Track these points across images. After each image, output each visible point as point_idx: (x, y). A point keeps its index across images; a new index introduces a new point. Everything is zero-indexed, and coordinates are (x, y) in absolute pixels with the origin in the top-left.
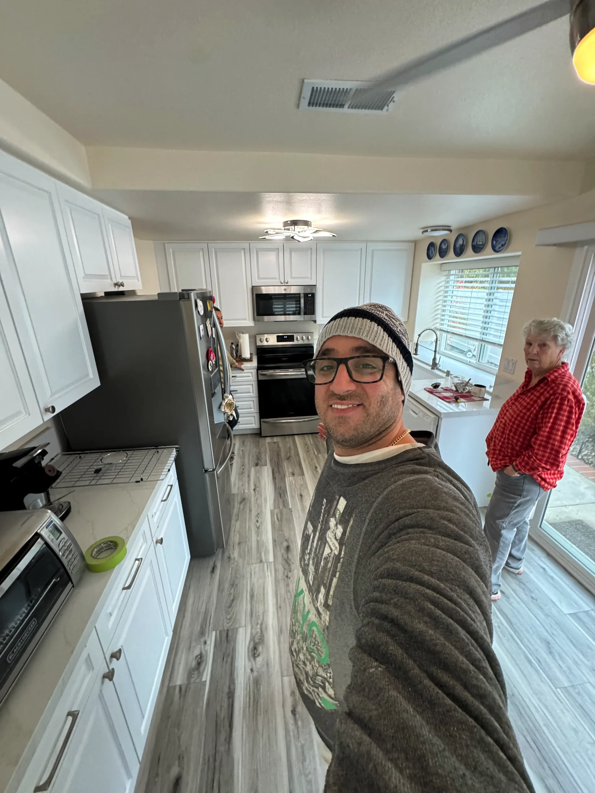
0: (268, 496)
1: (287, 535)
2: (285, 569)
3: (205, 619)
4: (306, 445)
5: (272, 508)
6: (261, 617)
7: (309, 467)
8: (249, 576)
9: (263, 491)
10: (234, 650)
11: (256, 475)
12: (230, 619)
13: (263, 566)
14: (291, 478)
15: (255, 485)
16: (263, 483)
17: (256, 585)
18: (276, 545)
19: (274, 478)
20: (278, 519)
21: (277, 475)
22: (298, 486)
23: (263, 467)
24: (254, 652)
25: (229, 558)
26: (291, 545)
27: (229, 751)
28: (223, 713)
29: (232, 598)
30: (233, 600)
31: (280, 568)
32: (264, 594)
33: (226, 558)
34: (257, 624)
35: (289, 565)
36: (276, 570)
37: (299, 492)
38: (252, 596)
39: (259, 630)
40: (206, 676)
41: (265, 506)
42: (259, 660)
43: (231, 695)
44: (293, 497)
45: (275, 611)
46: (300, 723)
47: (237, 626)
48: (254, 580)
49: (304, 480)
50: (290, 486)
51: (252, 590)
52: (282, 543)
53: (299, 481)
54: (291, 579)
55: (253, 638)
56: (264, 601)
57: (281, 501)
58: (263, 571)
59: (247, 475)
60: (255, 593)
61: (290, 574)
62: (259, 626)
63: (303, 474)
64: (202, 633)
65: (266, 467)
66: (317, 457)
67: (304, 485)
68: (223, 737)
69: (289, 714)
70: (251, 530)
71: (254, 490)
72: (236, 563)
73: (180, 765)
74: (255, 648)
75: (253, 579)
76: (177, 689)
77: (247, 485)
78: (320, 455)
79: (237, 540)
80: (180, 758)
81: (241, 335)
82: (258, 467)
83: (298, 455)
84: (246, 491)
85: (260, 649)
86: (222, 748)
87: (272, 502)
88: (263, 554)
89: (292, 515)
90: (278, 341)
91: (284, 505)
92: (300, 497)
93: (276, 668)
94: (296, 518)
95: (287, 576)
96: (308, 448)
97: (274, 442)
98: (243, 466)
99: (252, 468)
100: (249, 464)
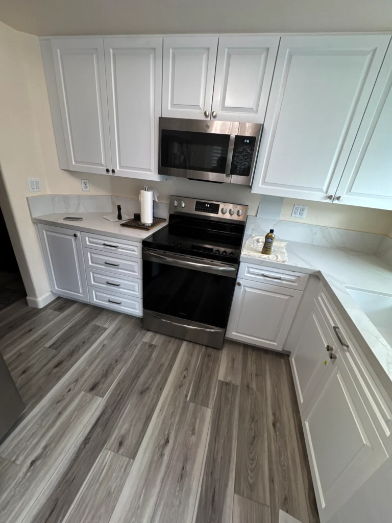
4: (187, 369)
7: (156, 433)
9: (42, 473)
15: (46, 447)
16: (59, 449)
21: (96, 432)
22: (101, 494)
50: (92, 483)
53: (113, 478)
65: (100, 399)
71: (33, 463)
77: (35, 441)
78: (192, 405)
81: (142, 191)
82: (89, 395)
83: (161, 389)
84: (20, 460)
90: (196, 209)
96: (185, 377)
97: (151, 346)
98: (75, 384)
99: (83, 393)
100: (86, 381)
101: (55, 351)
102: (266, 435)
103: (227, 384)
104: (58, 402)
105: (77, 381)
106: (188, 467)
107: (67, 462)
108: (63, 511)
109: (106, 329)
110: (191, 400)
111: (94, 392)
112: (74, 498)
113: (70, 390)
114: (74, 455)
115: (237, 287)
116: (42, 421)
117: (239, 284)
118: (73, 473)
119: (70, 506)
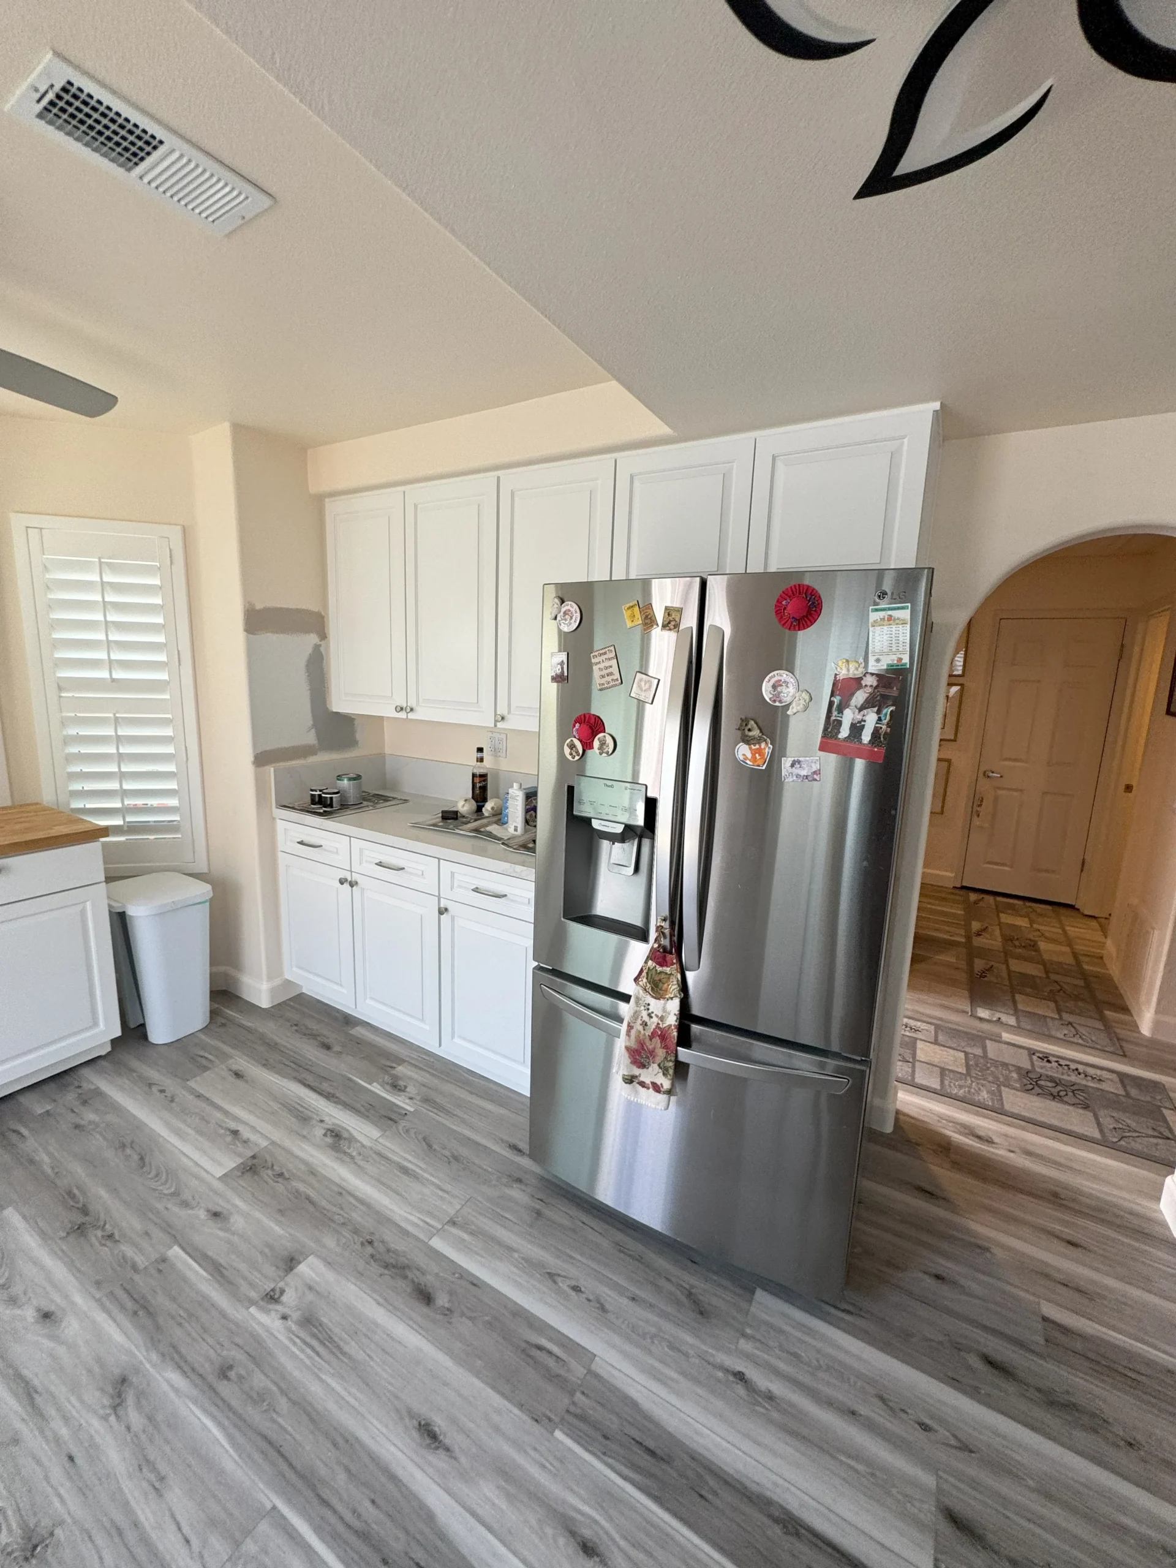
0: (673, 1399)
1: (464, 1326)
2: (388, 1251)
3: (440, 1108)
5: (597, 1367)
6: (361, 1163)
8: (448, 1187)
9: (719, 1404)
10: (365, 1117)
12: (407, 1131)
13: (439, 1220)
15: (770, 1397)
16: (768, 1436)
17: (414, 1186)
18: (461, 1277)
20: (540, 1348)
23: (930, 1545)
24: (334, 1133)
25: (519, 1180)
26: (425, 1310)
27: (295, 1079)
28: (324, 1086)
29: (435, 1146)
30: (430, 1145)
31: (399, 1245)
32: (389, 1187)
34: (360, 1154)
35: (387, 1266)
36: (406, 1233)
38: (405, 1171)
39: (350, 1150)
41: (626, 1355)
42: (319, 1132)
43: (329, 1096)
45: (344, 1184)
47: (388, 1133)
48: (428, 1190)
51: (416, 1177)
52: (451, 1293)
54: (358, 1247)
55: (351, 1139)
56: (380, 1182)
57: (613, 1424)
58: (430, 1214)
59: (863, 1410)
60: (405, 1177)
61: (369, 1250)
62: (354, 1154)
64: (426, 1100)
68: (310, 1079)
69: (240, 1128)
70: (558, 1257)
71: (740, 1376)
72: (494, 1182)
74: (337, 1136)
75: (432, 1188)
76: (394, 1065)
77: (782, 1366)
79: (547, 1212)
80: (340, 1053)
82: (928, 1511)
84: (745, 1345)
85: (329, 1140)
86: (305, 1075)
87: (634, 1392)
88: (465, 1236)
89: (521, 1406)
91: (583, 1418)
92: (587, 1533)
93: (290, 1143)
94: (498, 1412)
95: (370, 1243)
98: (953, 1442)
99: (928, 1480)
100: (974, 1484)
101: (1042, 1341)
104: (882, 1399)
105: (966, 1448)
107: (740, 1466)
108: (649, 1482)
111: (946, 1528)
112: (668, 1510)
113: (926, 1428)
114: (754, 1487)
116: (828, 1369)
118: (715, 1493)
119: (657, 1499)
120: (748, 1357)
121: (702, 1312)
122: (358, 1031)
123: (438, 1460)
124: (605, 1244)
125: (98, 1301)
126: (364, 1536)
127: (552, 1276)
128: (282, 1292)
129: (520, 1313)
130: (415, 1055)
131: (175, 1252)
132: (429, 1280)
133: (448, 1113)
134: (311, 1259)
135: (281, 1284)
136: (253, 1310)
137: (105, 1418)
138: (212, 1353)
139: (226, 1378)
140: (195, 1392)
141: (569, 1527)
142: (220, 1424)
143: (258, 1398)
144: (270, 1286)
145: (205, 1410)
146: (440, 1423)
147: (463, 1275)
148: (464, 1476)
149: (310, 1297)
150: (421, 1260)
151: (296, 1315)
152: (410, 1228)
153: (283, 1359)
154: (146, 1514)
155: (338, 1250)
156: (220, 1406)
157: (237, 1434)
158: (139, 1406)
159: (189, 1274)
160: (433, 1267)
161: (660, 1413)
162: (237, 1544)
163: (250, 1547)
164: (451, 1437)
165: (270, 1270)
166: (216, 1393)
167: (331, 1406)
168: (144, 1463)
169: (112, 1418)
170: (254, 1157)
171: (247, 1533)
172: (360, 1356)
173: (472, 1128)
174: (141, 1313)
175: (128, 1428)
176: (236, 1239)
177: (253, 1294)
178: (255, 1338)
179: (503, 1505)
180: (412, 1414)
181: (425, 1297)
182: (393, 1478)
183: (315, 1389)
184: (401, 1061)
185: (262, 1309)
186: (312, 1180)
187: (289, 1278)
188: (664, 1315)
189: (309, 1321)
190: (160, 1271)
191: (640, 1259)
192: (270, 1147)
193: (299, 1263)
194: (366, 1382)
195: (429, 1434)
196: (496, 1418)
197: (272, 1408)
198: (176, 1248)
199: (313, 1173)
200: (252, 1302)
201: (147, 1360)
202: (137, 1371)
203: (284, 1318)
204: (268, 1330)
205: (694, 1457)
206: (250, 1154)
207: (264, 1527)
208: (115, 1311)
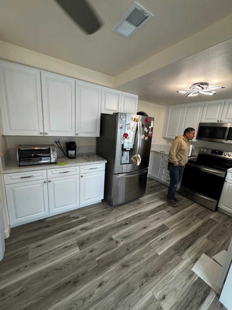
1: (133, 221)
2: (116, 226)
3: (89, 213)
4: (195, 209)
5: (142, 212)
6: (94, 226)
8: (108, 217)
9: (149, 206)
10: (82, 224)
11: (156, 201)
12: (91, 219)
13: (114, 220)
14: (165, 212)
15: (149, 203)
16: (152, 204)
17: (106, 221)
19: (159, 207)
20: (138, 216)
21: (161, 207)
22: (163, 216)
24: (82, 229)
25: (112, 210)
26: (128, 224)
27: (55, 234)
28: (64, 229)
29: (98, 216)
30: (97, 217)
32: (103, 224)
33: (112, 209)
34: (92, 226)
35: (119, 227)
36: (114, 224)
37: (160, 217)
38: (101, 221)
39: (90, 227)
40: (73, 221)
41: (142, 210)
42: (80, 231)
43: (69, 228)
44: (155, 216)
45: (98, 230)
46: (63, 250)
47: (89, 222)
48: (107, 219)
49: (170, 216)
50: (161, 213)
51: (103, 220)
52: (127, 221)
53: (166, 215)
54: (113, 230)
55: (87, 227)
56: (101, 225)
58: (112, 220)
59: (152, 199)
61: (115, 229)
63: (173, 215)
64: (85, 215)
65: (163, 202)
66: (192, 216)
67: (165, 218)
68: (59, 231)
69: (65, 246)
71: (147, 204)
72: (111, 212)
73: (52, 225)
74: (84, 229)
76: (69, 217)
77: (147, 201)
78: (195, 217)
79: (120, 209)
80: (54, 224)
82: (160, 200)
84: (144, 202)
85: (84, 230)
86: (56, 232)
87: (146, 211)
88: (119, 217)
89: (145, 219)
91: (147, 215)
93: (79, 237)
95: (114, 228)
96: (194, 210)
97: (181, 199)
99: (158, 199)
102: (227, 237)
103: (213, 220)
104: (151, 197)
105: (156, 196)
106: (190, 225)
107: (154, 207)
108: (154, 213)
109: (165, 189)
110: (195, 215)
113: (154, 197)
114: (156, 207)
115: (225, 182)
117: (226, 182)
120: (145, 202)
121: (140, 203)
122: (47, 220)
123: (148, 227)
124: (127, 206)
125: (102, 273)
126: (154, 235)
127: (130, 212)
128: (117, 241)
129: (133, 216)
130: (69, 213)
131: (97, 259)
132: (124, 223)
133: (91, 213)
134: (112, 236)
135: (115, 241)
136: (118, 245)
137: (129, 268)
138: (124, 251)
139: (129, 249)
140: (130, 254)
141: (156, 219)
142: (136, 250)
143: (134, 245)
144: (115, 242)
145: (134, 252)
146: (144, 226)
147: (125, 219)
148: (150, 226)
149: (120, 237)
150: (120, 223)
151: (122, 239)
152: (114, 223)
153: (129, 241)
154: (146, 259)
155: (112, 232)
156: (133, 250)
157: (139, 248)
158: (129, 262)
159: (105, 256)
160: (122, 222)
161: (148, 210)
162: (152, 248)
163: (153, 247)
164: (146, 226)
165: (111, 242)
166: (131, 251)
167: (139, 236)
168: (139, 260)
169: (130, 267)
170: (78, 244)
171: (151, 247)
172: (132, 233)
173: (98, 211)
174: (110, 264)
175: (132, 263)
176: (100, 248)
177: (115, 245)
178: (124, 245)
179: (153, 223)
180: (142, 229)
181: (126, 224)
182: (148, 232)
183: (135, 238)
184: (69, 215)
185: (118, 244)
186: (93, 234)
187: (114, 240)
188: (139, 205)
189: (124, 238)
190: (101, 261)
191: (131, 204)
192: (77, 240)
193: (112, 238)
194: (136, 232)
195: (145, 228)
196: (145, 221)
197: (136, 244)
198: (96, 259)
199: (91, 234)
200: (117, 245)
201: (121, 262)
202: (123, 263)
203: (122, 241)
204: (123, 243)
205: (153, 209)
206: (77, 244)
207: (151, 245)
208: (107, 269)
